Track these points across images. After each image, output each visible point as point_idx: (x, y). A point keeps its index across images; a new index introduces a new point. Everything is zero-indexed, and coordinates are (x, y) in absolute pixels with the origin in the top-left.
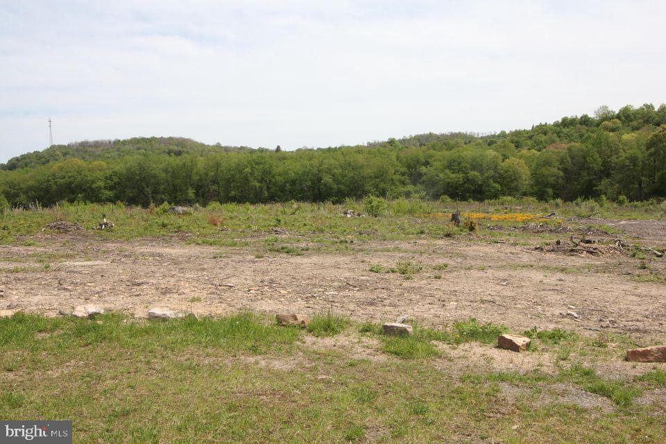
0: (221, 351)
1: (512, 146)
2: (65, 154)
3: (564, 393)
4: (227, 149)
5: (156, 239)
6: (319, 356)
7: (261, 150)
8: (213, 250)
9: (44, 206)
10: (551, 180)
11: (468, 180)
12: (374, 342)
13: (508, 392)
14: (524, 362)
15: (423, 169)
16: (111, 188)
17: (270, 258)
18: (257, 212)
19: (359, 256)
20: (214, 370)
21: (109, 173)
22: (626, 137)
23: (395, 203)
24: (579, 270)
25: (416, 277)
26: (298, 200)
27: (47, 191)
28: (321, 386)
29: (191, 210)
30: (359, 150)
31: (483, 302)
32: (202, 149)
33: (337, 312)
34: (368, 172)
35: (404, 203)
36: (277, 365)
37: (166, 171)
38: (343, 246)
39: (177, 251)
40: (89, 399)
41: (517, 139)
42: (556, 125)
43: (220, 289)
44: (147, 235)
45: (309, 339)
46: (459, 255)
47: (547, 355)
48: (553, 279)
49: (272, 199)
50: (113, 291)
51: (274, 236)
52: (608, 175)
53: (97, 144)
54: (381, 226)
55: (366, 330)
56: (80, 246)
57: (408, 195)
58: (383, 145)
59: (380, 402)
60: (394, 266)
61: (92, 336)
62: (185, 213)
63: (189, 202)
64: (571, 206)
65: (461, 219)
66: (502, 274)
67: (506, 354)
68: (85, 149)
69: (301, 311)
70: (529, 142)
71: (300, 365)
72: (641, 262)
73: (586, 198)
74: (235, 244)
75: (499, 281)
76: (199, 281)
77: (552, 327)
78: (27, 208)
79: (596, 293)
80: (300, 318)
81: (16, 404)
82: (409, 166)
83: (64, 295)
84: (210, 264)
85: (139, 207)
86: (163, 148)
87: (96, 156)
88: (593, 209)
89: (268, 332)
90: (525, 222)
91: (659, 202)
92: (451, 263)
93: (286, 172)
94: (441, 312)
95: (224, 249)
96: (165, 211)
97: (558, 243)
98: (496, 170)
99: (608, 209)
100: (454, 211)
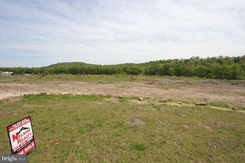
0: (89, 101)
1: (142, 66)
2: (60, 65)
3: (149, 108)
4: (91, 65)
5: (78, 81)
6: (107, 102)
7: (97, 65)
8: (88, 83)
9: (56, 74)
10: (148, 72)
11: (134, 71)
12: (117, 99)
13: (140, 108)
14: (142, 103)
15: (126, 69)
16: (69, 71)
17: (98, 84)
18: (96, 76)
19: (115, 84)
20: (88, 104)
21: (69, 68)
22: (160, 65)
23: (121, 75)
24: (152, 87)
25: (125, 88)
26: (104, 74)
27: (57, 71)
28: (107, 107)
29: (84, 75)
30: (115, 65)
31: (136, 92)
32: (86, 64)
33: (111, 94)
34: (116, 69)
35: (123, 75)
36: (100, 103)
37: (80, 68)
38: (112, 82)
39: (81, 83)
40: (65, 110)
41: (142, 65)
42: (149, 62)
43: (89, 90)
44: (76, 80)
45: (105, 99)
46: (132, 84)
47: (146, 102)
48: (148, 89)
49: (99, 74)
50: (69, 90)
51: (99, 81)
52: (157, 71)
53: (66, 63)
54: (118, 79)
55: (116, 97)
56: (63, 82)
57: (123, 74)
58: (119, 65)
59: (118, 110)
60: (121, 86)
61: (65, 98)
62: (83, 76)
63: (84, 74)
64: (151, 76)
65: (133, 78)
66: (139, 88)
67: (140, 101)
68: (64, 64)
69: (104, 94)
70: (144, 65)
71: (104, 103)
72: (162, 86)
73: (154, 75)
74: (92, 82)
75: (139, 89)
76: (85, 88)
77: (147, 97)
78: (53, 74)
79: (154, 91)
80: (104, 95)
81: (51, 110)
82: (124, 69)
83: (60, 90)
84: (87, 85)
85: (74, 75)
86: (79, 64)
87: (66, 65)
88: (154, 77)
89: (98, 98)
90: (143, 79)
91: (165, 76)
92: (131, 86)
93: (102, 69)
94: (129, 94)
95: (90, 83)
96: (79, 76)
97: (149, 83)
98: (139, 70)
99: (157, 77)
100: (131, 77)
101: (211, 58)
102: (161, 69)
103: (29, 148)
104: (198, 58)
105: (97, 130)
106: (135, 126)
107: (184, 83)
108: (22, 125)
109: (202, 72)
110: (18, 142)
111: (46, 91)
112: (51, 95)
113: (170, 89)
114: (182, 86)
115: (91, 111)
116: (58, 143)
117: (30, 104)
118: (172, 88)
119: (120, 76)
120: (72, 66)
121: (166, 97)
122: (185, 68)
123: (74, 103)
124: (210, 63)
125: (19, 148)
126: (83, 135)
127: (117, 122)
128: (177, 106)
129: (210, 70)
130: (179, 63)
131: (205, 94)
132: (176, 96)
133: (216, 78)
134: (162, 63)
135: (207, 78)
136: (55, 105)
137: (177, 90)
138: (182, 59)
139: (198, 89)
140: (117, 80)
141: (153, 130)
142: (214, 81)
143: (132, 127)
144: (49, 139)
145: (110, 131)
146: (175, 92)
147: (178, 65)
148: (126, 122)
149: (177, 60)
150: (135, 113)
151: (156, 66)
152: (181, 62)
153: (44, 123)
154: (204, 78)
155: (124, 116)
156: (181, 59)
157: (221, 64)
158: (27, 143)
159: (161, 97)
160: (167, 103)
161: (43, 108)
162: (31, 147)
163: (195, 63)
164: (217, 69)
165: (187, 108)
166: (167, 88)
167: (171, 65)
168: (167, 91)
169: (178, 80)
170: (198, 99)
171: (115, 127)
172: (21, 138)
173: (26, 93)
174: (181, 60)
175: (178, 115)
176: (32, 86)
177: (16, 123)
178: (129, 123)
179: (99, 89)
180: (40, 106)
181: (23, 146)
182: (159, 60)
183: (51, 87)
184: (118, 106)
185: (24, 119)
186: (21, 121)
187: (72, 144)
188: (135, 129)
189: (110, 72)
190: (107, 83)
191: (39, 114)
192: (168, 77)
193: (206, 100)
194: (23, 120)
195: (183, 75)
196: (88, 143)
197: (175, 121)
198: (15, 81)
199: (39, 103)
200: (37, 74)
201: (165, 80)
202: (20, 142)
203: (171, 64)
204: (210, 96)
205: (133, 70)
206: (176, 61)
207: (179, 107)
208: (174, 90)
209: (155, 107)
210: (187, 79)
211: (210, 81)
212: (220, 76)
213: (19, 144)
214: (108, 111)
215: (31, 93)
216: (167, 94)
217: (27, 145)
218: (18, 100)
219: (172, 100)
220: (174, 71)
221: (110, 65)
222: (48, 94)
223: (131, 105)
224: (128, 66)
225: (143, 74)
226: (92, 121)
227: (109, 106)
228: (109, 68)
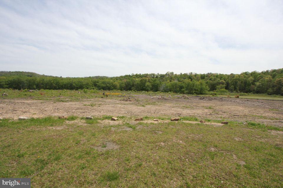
0: (42, 127)
4: (46, 76)
5: (23, 98)
6: (70, 125)
7: (56, 77)
8: (41, 101)
10: (123, 87)
11: (107, 86)
12: (84, 121)
13: (113, 129)
14: (116, 123)
15: (97, 83)
17: (57, 103)
18: (54, 92)
19: (81, 102)
20: (39, 132)
21: (7, 80)
22: (136, 79)
23: (91, 90)
24: (128, 104)
25: (94, 107)
26: (66, 89)
28: (70, 132)
29: (35, 91)
30: (82, 78)
31: (109, 111)
32: (39, 75)
33: (75, 115)
34: (84, 83)
35: (92, 90)
36: (58, 128)
37: (27, 81)
38: (77, 100)
39: (29, 101)
41: (117, 78)
42: (124, 76)
43: (42, 111)
44: (19, 97)
45: (67, 122)
46: (104, 102)
47: (121, 121)
48: (123, 106)
49: (59, 89)
51: (59, 97)
52: (133, 86)
54: (87, 95)
55: (82, 118)
57: (93, 89)
58: (88, 78)
59: (85, 134)
60: (89, 104)
62: (33, 92)
63: (34, 89)
64: (127, 92)
66: (113, 105)
67: (113, 121)
69: (65, 115)
70: (119, 79)
71: (64, 128)
72: (137, 102)
73: (129, 90)
74: (48, 100)
75: (112, 107)
76: (36, 109)
77: (122, 115)
79: (131, 109)
80: (65, 117)
82: (94, 83)
84: (40, 105)
85: (17, 90)
86: (26, 74)
88: (131, 92)
89: (56, 121)
90: (118, 95)
91: (142, 91)
92: (102, 103)
93: (63, 83)
94: (100, 114)
95: (44, 101)
96: (26, 91)
97: (124, 99)
98: (112, 84)
99: (133, 93)
100: (104, 93)
101: (183, 74)
102: (138, 83)
104: (172, 73)
105: (54, 166)
106: (107, 152)
107: (160, 98)
109: (176, 88)
113: (146, 105)
114: (159, 102)
115: (44, 141)
118: (149, 104)
119: (89, 91)
120: (13, 78)
121: (143, 114)
122: (161, 83)
124: (182, 79)
127: (84, 150)
128: (153, 124)
129: (183, 85)
131: (179, 109)
132: (153, 113)
133: (188, 93)
134: (138, 77)
135: (181, 93)
137: (153, 106)
138: (158, 74)
139: (173, 105)
140: (85, 97)
141: (128, 154)
142: (186, 96)
143: (102, 154)
145: (73, 164)
146: (152, 108)
147: (155, 80)
148: (96, 148)
149: (154, 75)
150: (108, 136)
151: (132, 80)
152: (157, 77)
154: (178, 93)
155: (93, 141)
157: (191, 80)
159: (137, 115)
160: (143, 121)
163: (170, 79)
164: (188, 85)
165: (162, 124)
166: (143, 104)
167: (148, 80)
168: (143, 108)
169: (155, 95)
170: (173, 114)
171: (81, 157)
175: (155, 132)
178: (100, 149)
179: (58, 108)
182: (135, 74)
184: (85, 130)
188: (107, 155)
189: (76, 86)
190: (71, 101)
192: (145, 93)
193: (179, 115)
197: (150, 140)
201: (142, 96)
203: (147, 78)
204: (183, 110)
205: (105, 84)
206: (152, 76)
207: (156, 124)
208: (151, 106)
209: (131, 127)
210: (163, 95)
211: (183, 96)
212: (191, 91)
214: (71, 138)
216: (144, 111)
219: (149, 117)
220: (151, 86)
221: (75, 78)
223: (102, 127)
224: (99, 80)
225: (118, 89)
226: (46, 154)
227: (72, 131)
228: (73, 82)
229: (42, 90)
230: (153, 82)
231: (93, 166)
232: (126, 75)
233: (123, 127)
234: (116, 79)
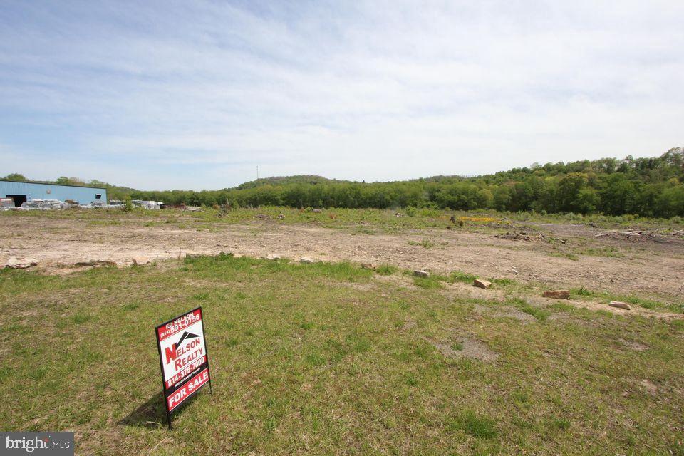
0: (334, 280)
1: (485, 182)
2: (263, 183)
3: (508, 311)
4: (338, 182)
5: (304, 224)
6: (381, 284)
7: (355, 182)
8: (331, 230)
10: (505, 201)
11: (460, 200)
12: (410, 279)
13: (479, 309)
14: (487, 294)
15: (437, 194)
16: (283, 199)
17: (358, 235)
18: (352, 213)
19: (403, 236)
20: (331, 288)
21: (283, 192)
22: (547, 179)
23: (421, 211)
24: (518, 249)
25: (432, 248)
26: (373, 207)
27: (255, 200)
28: (383, 299)
29: (321, 210)
30: (404, 183)
31: (466, 262)
32: (327, 181)
33: (392, 264)
34: (408, 194)
35: (426, 211)
36: (362, 288)
37: (309, 191)
38: (394, 231)
39: (314, 230)
40: (274, 297)
41: (487, 179)
42: (509, 172)
43: (334, 250)
44: (299, 222)
45: (377, 276)
46: (454, 238)
47: (500, 291)
48: (504, 252)
49: (359, 206)
50: (285, 248)
51: (359, 225)
52: (537, 199)
53: (278, 178)
54: (414, 221)
55: (406, 273)
56: (270, 226)
57: (428, 206)
58: (417, 181)
59: (412, 309)
60: (420, 242)
61: (275, 268)
62: (318, 212)
63: (320, 207)
64: (516, 215)
65: (456, 220)
66: (477, 249)
67: (478, 289)
68: (272, 181)
69: (373, 262)
70: (494, 181)
71: (373, 288)
72: (553, 246)
73: (524, 211)
74: (342, 228)
75: (475, 252)
76: (324, 245)
77: (503, 277)
78: (246, 208)
79: (528, 261)
80: (373, 265)
81: (243, 297)
82: (430, 192)
83: (263, 249)
84: (329, 237)
85: (297, 209)
86: (308, 180)
87: (277, 184)
88: (527, 217)
89: (357, 272)
90: (489, 222)
91: (564, 214)
92: (450, 242)
93: (367, 194)
94: (444, 266)
95: (336, 230)
96: (308, 211)
97: (508, 234)
98: (475, 195)
99: (536, 217)
100: (452, 215)
102: (551, 191)
103: (198, 383)
105: (354, 361)
106: (466, 364)
107: (636, 237)
108: (184, 327)
110: (176, 365)
111: (232, 250)
112: (243, 259)
113: (581, 256)
114: (628, 249)
115: (338, 308)
116: (259, 381)
117: (198, 277)
118: (591, 252)
119: (418, 212)
120: (291, 187)
121: (570, 280)
122: (642, 189)
123: (296, 283)
125: (177, 379)
126: (319, 370)
127: (411, 345)
128: (610, 315)
130: (618, 171)
132: (606, 280)
134: (553, 172)
136: (251, 285)
137: (608, 260)
140: (410, 226)
141: (523, 383)
143: (454, 365)
144: (238, 369)
145: (390, 369)
146: (607, 266)
147: (615, 180)
148: (438, 347)
149: (610, 162)
150: (466, 325)
151: (531, 182)
152: (623, 168)
153: (229, 326)
155: (431, 328)
156: (625, 158)
158: (194, 371)
159: (550, 281)
160: (572, 302)
161: (225, 291)
162: (201, 381)
166: (570, 252)
167: (586, 180)
168: (570, 262)
169: (614, 226)
171: (405, 358)
172: (181, 358)
173: (191, 252)
174: (627, 162)
175: (615, 343)
176: (202, 235)
177: (173, 321)
178: (447, 350)
179: (359, 247)
180: (219, 285)
181: (186, 376)
182: (542, 164)
183: (244, 239)
184: (413, 299)
185: (189, 313)
186: (182, 316)
187: (292, 389)
188: (466, 370)
189: (391, 201)
190: (382, 233)
191: (218, 304)
192: (574, 219)
194: (186, 314)
195: (631, 212)
196: (330, 391)
197: (600, 364)
198: (168, 222)
199: (218, 276)
200: (211, 205)
201: (564, 226)
202: (181, 366)
203: (586, 175)
205: (456, 195)
206: (605, 165)
207: (618, 317)
208: (599, 259)
209: (529, 312)
210: (648, 226)
213: (178, 372)
214: (385, 311)
215: (199, 252)
216: (573, 274)
217: (194, 376)
218: (175, 268)
219: (590, 291)
220: (597, 199)
221: (389, 182)
222: (237, 256)
223: (451, 298)
224: (442, 185)
225: (490, 208)
226: (343, 334)
227: (387, 298)
228: (387, 191)
229: (332, 208)
230: (606, 184)
231: (432, 387)
232: (514, 170)
233: (508, 308)
234: (484, 180)
